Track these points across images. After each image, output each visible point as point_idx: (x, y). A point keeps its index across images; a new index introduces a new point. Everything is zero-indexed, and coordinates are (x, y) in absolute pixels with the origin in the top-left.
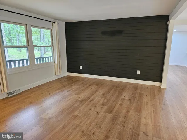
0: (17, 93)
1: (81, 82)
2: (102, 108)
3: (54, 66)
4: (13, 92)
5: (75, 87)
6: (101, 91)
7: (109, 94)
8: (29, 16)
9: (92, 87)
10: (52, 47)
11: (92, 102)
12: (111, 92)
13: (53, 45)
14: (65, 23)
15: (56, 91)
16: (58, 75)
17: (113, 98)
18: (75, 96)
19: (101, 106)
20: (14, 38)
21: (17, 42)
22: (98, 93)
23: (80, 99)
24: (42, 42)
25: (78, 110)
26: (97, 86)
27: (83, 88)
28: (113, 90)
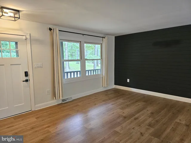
0: (69, 101)
1: (127, 96)
2: (148, 129)
3: (102, 78)
4: (66, 99)
5: (121, 101)
6: (150, 109)
7: (159, 114)
8: (83, 34)
9: (139, 103)
10: (101, 61)
11: (137, 121)
12: (163, 112)
13: (102, 58)
14: (115, 37)
15: (101, 102)
16: (105, 87)
17: (164, 119)
18: (119, 110)
19: (147, 127)
20: (74, 52)
21: (77, 56)
22: (145, 111)
23: (124, 115)
24: (96, 55)
25: (120, 127)
26: (145, 103)
27: (129, 103)
28: (165, 109)
